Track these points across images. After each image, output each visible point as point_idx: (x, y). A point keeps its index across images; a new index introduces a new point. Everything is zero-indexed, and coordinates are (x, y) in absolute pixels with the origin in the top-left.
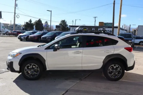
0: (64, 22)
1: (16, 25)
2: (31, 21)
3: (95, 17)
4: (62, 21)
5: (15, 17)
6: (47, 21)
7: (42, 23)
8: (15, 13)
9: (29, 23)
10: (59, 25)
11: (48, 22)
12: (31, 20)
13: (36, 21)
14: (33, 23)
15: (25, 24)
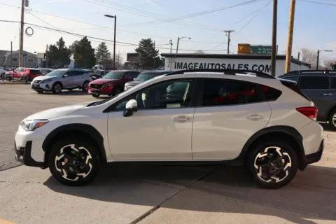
0: (147, 44)
1: (25, 54)
2: (61, 42)
3: (229, 32)
4: (142, 42)
5: (22, 34)
6: (103, 43)
7: (93, 47)
8: (22, 23)
9: (58, 47)
10: (134, 52)
11: (106, 45)
12: (61, 40)
13: (76, 42)
14: (68, 47)
15: (48, 50)
